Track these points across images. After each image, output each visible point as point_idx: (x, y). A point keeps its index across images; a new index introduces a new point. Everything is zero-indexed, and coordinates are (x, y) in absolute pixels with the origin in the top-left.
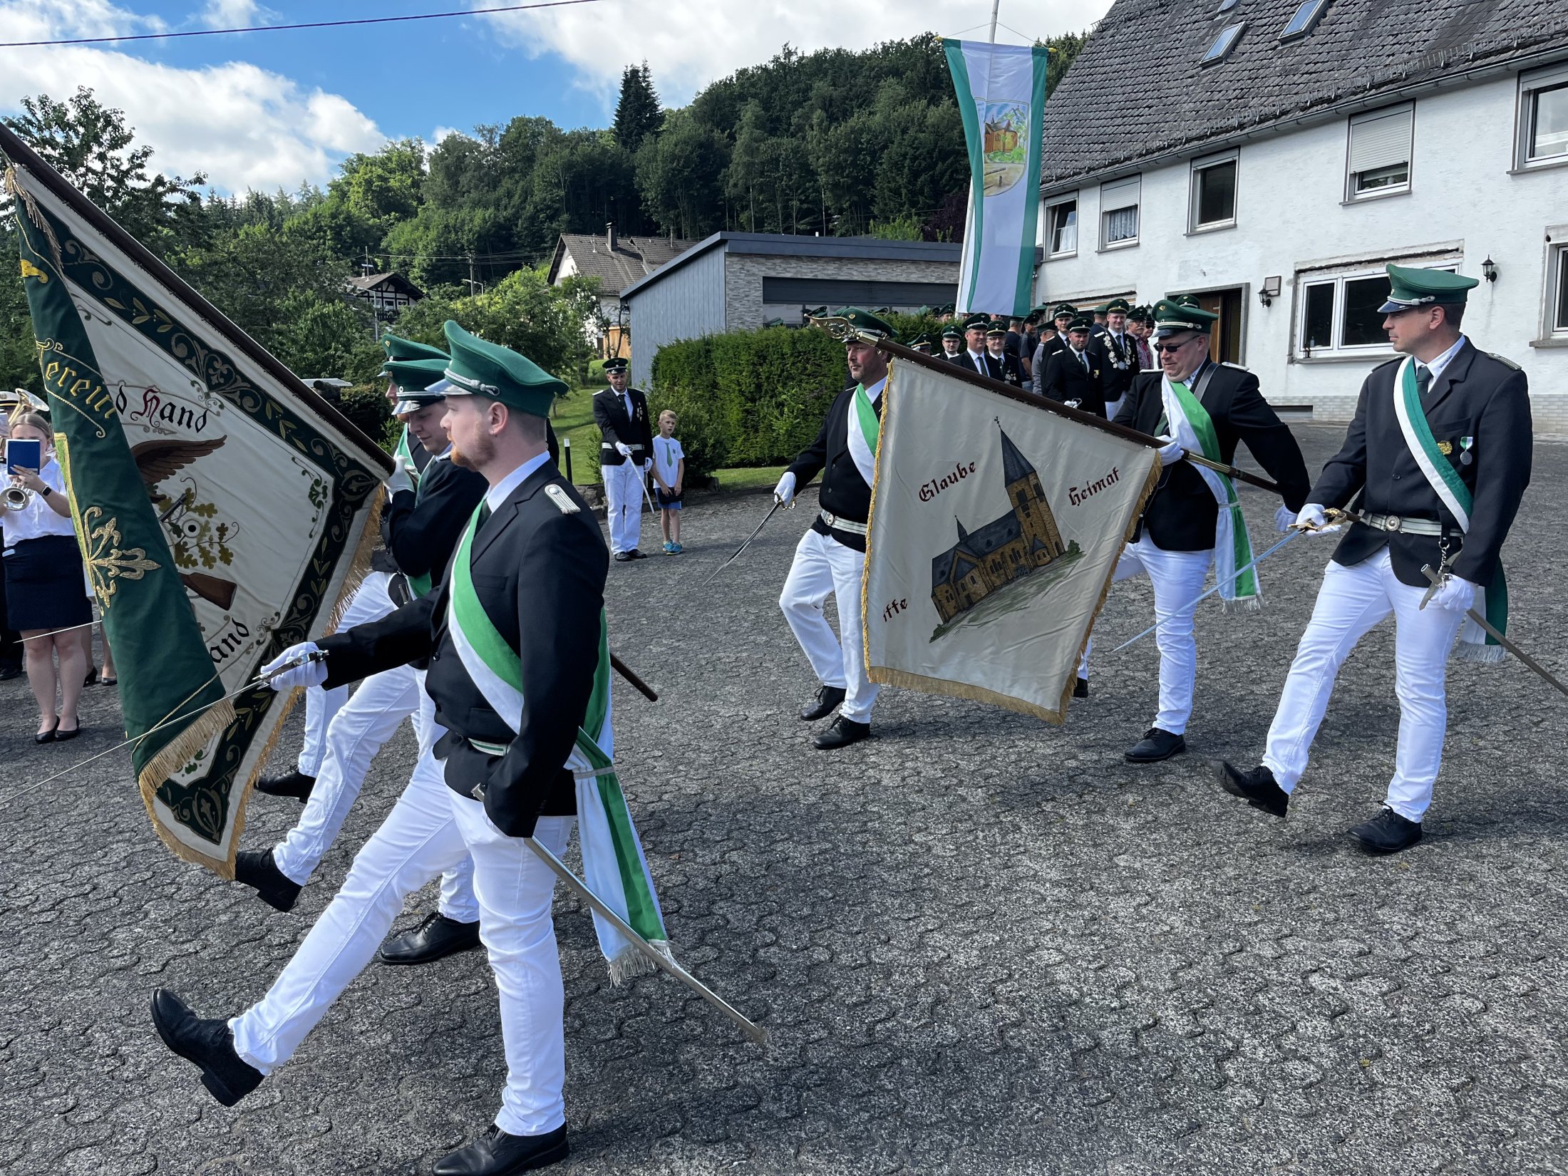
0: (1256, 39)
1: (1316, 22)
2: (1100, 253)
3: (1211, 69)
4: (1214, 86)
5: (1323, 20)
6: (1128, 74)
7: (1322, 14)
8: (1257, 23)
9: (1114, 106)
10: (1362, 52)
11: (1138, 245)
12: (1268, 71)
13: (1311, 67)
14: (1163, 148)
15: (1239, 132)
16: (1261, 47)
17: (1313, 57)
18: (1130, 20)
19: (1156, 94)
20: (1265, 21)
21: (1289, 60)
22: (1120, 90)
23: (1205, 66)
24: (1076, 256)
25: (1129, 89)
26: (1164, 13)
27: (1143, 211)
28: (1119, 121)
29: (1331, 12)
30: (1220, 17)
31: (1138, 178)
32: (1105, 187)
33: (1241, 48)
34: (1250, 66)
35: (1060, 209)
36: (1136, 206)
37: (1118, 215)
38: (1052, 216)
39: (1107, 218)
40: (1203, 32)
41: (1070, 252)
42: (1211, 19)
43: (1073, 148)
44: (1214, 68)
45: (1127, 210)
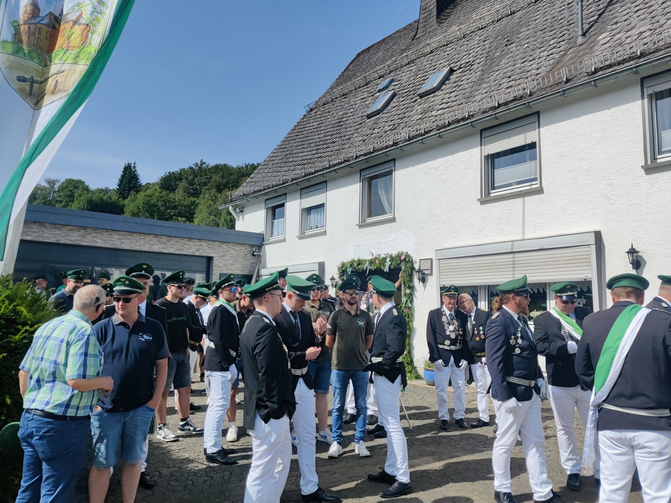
0: (402, 99)
1: (443, 82)
2: (300, 238)
3: (373, 118)
4: (375, 126)
5: (447, 82)
6: (322, 128)
7: (447, 78)
8: (401, 92)
9: (313, 145)
10: (483, 91)
11: (325, 233)
12: (412, 113)
13: (444, 106)
14: (341, 163)
15: (395, 147)
16: (405, 102)
17: (444, 101)
18: (326, 104)
19: (338, 135)
20: (407, 90)
21: (427, 105)
22: (317, 137)
23: (369, 116)
24: (284, 240)
25: (322, 136)
26: (345, 98)
27: (328, 208)
28: (314, 152)
29: (453, 77)
31: (324, 185)
32: (303, 192)
33: (392, 104)
34: (399, 112)
35: (274, 208)
36: (324, 204)
37: (312, 211)
38: (270, 212)
39: (305, 214)
40: (368, 103)
41: (281, 237)
42: (373, 95)
43: (286, 169)
44: (375, 117)
45: (318, 208)
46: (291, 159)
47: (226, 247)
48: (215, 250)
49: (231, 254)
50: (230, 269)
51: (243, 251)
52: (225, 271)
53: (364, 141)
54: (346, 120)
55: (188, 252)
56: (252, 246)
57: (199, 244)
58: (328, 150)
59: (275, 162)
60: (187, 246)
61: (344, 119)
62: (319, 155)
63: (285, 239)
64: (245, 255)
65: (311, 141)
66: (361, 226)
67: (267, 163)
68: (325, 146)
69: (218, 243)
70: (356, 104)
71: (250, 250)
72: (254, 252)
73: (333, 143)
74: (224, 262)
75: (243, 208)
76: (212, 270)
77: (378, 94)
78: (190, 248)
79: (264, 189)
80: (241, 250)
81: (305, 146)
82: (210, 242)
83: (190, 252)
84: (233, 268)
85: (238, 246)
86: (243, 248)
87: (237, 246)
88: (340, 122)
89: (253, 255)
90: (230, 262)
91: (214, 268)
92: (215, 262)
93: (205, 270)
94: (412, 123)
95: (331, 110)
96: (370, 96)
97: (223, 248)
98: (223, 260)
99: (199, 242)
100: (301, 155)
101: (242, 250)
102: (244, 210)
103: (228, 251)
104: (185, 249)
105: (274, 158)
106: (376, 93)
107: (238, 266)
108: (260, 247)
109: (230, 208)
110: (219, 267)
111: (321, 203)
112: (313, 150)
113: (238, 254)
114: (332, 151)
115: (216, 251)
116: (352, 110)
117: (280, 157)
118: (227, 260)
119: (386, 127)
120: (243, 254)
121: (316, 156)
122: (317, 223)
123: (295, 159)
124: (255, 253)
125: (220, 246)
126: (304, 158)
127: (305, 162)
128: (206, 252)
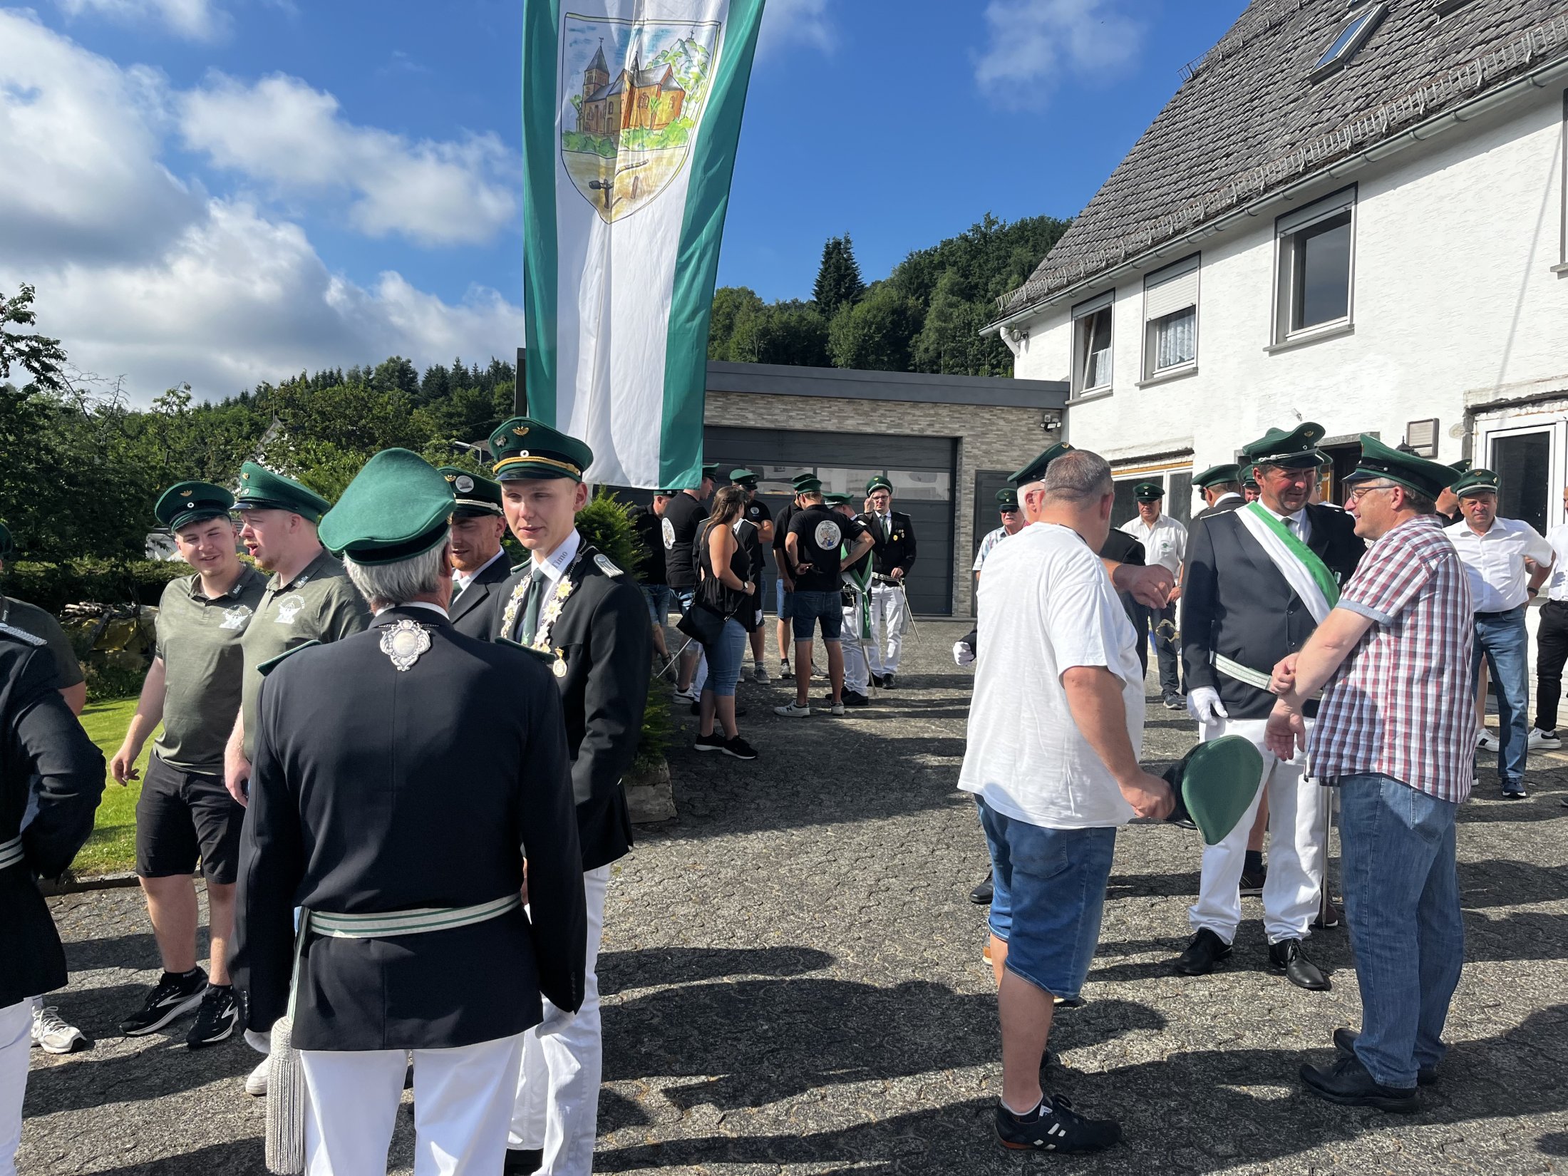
2: (1142, 387)
3: (1325, 82)
4: (1324, 103)
6: (1211, 121)
8: (1403, 4)
11: (1196, 369)
12: (1413, 61)
13: (1491, 33)
14: (1229, 207)
15: (1353, 155)
16: (1406, 31)
17: (1494, 18)
18: (1229, 56)
19: (1242, 135)
21: (1452, 34)
23: (1315, 79)
24: (1110, 393)
26: (1275, 35)
27: (1203, 313)
28: (1183, 184)
31: (1195, 261)
32: (1150, 281)
33: (1376, 41)
34: (1385, 61)
36: (1194, 306)
37: (1171, 325)
38: (1082, 331)
39: (1155, 332)
40: (1323, 40)
41: (1104, 387)
42: (1338, 20)
43: (1120, 231)
44: (1330, 79)
45: (1184, 316)
47: (987, 416)
48: (965, 422)
49: (998, 430)
50: (998, 462)
51: (1024, 422)
52: (987, 466)
53: (1293, 145)
54: (1267, 94)
55: (912, 430)
56: (1045, 410)
57: (932, 412)
59: (1101, 216)
60: (910, 417)
61: (1263, 92)
63: (1111, 390)
64: (1030, 430)
65: (1181, 157)
66: (1273, 352)
67: (1083, 220)
69: (971, 408)
70: (1295, 48)
71: (1040, 418)
72: (1047, 424)
73: (1228, 155)
74: (984, 447)
75: (1029, 328)
76: (961, 464)
77: (1351, 14)
78: (916, 422)
79: (1069, 283)
80: (1020, 420)
81: (1167, 171)
82: (956, 407)
83: (915, 429)
84: (1004, 458)
85: (1014, 411)
86: (1025, 416)
87: (1011, 413)
88: (1250, 101)
89: (1046, 429)
90: (997, 446)
91: (964, 459)
92: (966, 447)
93: (948, 465)
94: (1408, 86)
95: (1239, 69)
96: (1331, 24)
97: (983, 418)
98: (982, 443)
99: (933, 408)
100: (1154, 193)
101: (1023, 419)
102: (1031, 332)
103: (992, 424)
104: (906, 425)
106: (1347, 13)
107: (1015, 454)
108: (1062, 413)
109: (1003, 332)
110: (975, 457)
111: (1186, 304)
112: (1183, 179)
113: (1013, 430)
114: (1220, 179)
115: (968, 426)
116: (1284, 65)
117: (1112, 204)
118: (990, 443)
119: (1348, 105)
120: (1024, 429)
121: (1185, 193)
122: (1182, 351)
123: (1143, 205)
124: (1050, 426)
125: (976, 414)
126: (1160, 199)
127: (1159, 211)
128: (947, 428)
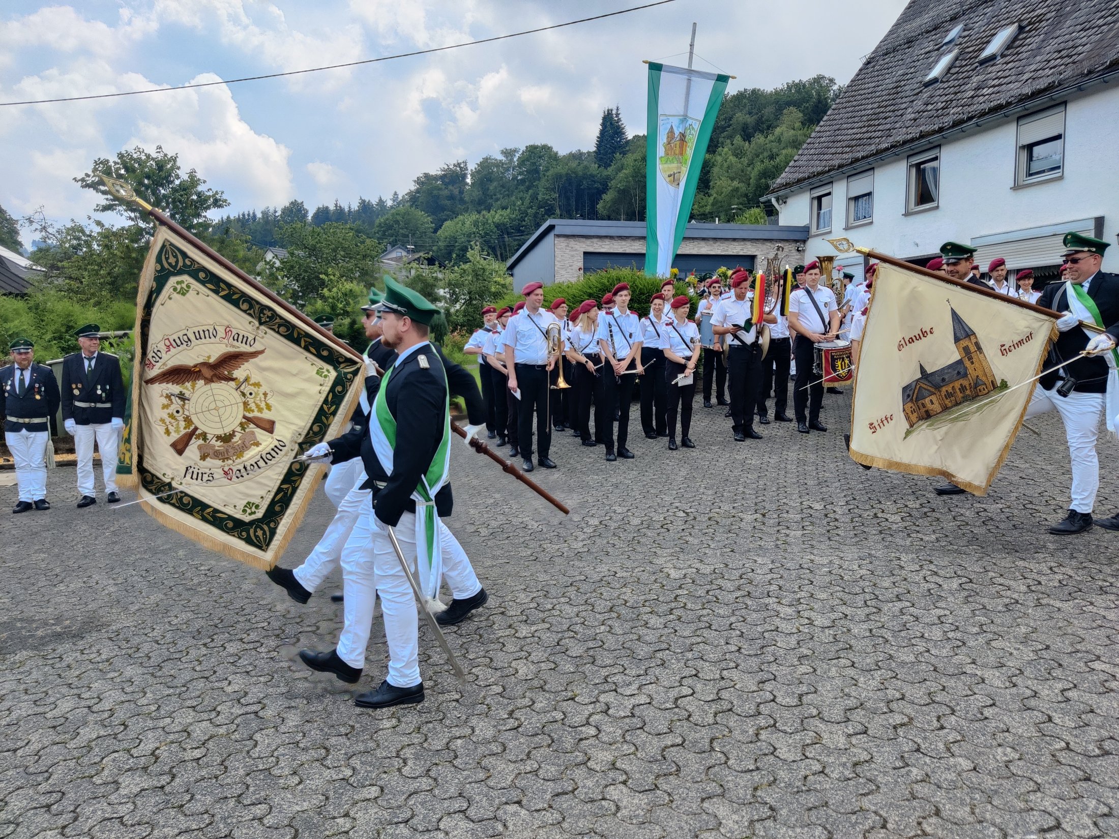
0: (964, 63)
1: (1006, 46)
2: (846, 229)
3: (930, 88)
4: (929, 100)
5: (1012, 44)
6: (878, 94)
8: (967, 50)
9: (865, 118)
10: (1033, 67)
11: (872, 223)
12: (967, 87)
13: (996, 82)
14: (888, 149)
15: (939, 135)
16: (967, 68)
17: (999, 74)
18: (887, 54)
19: (893, 108)
20: (971, 49)
21: (981, 78)
22: (870, 106)
23: (927, 85)
24: (829, 233)
25: (876, 105)
26: (909, 48)
27: (876, 196)
28: (865, 130)
29: (1019, 38)
30: (945, 47)
31: (871, 172)
32: (850, 179)
33: (953, 70)
34: (956, 83)
35: (819, 199)
36: (869, 194)
37: (860, 200)
38: (816, 203)
39: (852, 204)
40: (931, 60)
41: (827, 230)
42: (938, 49)
43: (833, 150)
44: (933, 87)
45: (867, 196)
46: (839, 138)
47: (768, 245)
48: (758, 248)
53: (915, 120)
54: (904, 85)
56: (796, 241)
57: (743, 243)
58: (880, 128)
59: (822, 140)
61: (903, 83)
62: (869, 135)
63: (830, 231)
64: (789, 251)
65: (863, 113)
66: (906, 216)
68: (877, 122)
69: (761, 241)
70: (918, 61)
71: (795, 245)
72: (798, 248)
73: (886, 118)
75: (787, 198)
78: (735, 249)
79: (809, 178)
81: (856, 119)
82: (754, 241)
83: (735, 252)
85: (782, 242)
86: (787, 244)
88: (897, 87)
89: (798, 250)
94: (963, 101)
95: (892, 64)
96: (935, 50)
97: (765, 246)
99: (743, 241)
100: (850, 131)
101: (787, 246)
102: (787, 200)
103: (771, 248)
104: (730, 250)
105: (821, 134)
106: (942, 46)
108: (804, 241)
109: (774, 201)
110: (763, 265)
111: (868, 191)
112: (864, 127)
114: (883, 131)
115: (758, 250)
116: (912, 70)
117: (828, 133)
119: (939, 104)
120: (787, 250)
121: (866, 135)
122: (866, 213)
123: (844, 138)
125: (763, 244)
126: (853, 136)
127: (854, 143)
128: (749, 251)
